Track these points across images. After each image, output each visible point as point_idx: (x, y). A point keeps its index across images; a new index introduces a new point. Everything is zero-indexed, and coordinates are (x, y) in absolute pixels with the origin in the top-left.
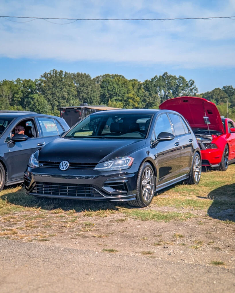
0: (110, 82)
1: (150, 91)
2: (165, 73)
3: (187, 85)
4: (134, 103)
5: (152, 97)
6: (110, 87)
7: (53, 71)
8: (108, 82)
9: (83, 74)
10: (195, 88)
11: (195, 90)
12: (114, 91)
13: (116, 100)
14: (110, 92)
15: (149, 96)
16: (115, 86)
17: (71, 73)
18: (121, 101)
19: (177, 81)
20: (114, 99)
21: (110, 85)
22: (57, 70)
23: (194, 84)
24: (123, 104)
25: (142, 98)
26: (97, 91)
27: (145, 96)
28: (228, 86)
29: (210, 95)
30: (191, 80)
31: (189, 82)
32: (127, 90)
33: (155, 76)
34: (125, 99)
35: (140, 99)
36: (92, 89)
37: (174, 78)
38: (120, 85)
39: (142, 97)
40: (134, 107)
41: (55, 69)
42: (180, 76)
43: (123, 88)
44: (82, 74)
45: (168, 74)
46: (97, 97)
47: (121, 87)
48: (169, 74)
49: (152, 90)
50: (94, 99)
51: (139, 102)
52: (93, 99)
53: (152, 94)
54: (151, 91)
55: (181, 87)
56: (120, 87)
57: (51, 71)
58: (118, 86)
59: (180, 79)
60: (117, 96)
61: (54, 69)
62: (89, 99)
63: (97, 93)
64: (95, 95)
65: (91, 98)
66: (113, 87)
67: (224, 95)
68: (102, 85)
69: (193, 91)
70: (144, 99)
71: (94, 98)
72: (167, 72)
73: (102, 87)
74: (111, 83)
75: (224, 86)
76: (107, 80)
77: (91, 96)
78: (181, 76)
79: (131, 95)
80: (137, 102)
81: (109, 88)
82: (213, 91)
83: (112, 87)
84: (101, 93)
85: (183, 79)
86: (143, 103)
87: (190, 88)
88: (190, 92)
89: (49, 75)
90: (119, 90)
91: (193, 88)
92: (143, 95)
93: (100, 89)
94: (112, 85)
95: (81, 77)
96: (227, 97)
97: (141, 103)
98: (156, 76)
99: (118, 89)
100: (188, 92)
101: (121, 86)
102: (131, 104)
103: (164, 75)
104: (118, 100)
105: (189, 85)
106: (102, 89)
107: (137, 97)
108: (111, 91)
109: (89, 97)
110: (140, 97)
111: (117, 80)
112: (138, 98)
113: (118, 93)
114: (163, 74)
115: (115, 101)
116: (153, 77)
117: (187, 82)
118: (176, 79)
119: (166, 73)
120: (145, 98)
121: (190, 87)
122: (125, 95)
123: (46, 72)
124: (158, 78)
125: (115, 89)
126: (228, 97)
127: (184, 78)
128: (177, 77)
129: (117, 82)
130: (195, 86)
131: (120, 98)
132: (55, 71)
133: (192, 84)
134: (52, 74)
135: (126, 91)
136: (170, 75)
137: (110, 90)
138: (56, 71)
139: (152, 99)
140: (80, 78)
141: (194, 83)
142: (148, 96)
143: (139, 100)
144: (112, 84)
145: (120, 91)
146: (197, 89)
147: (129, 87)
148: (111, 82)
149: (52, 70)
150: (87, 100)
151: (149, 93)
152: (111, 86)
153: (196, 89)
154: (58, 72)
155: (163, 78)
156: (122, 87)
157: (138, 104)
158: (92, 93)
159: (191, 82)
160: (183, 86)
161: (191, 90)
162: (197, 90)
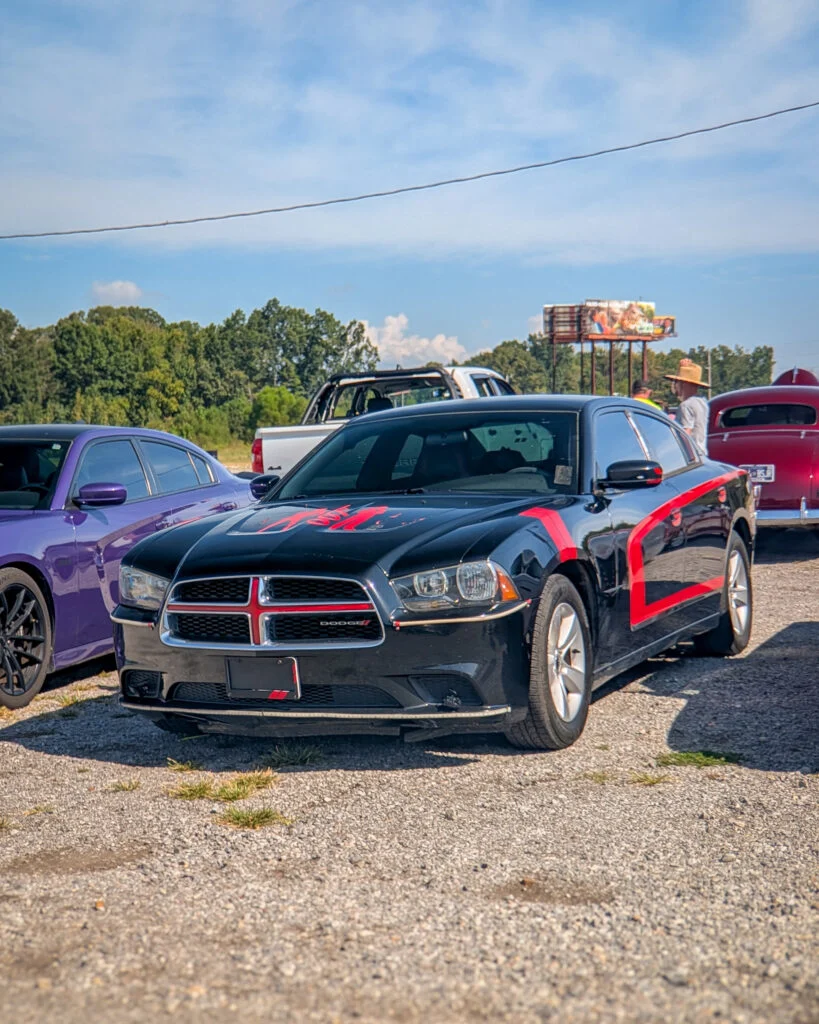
0: (83, 333)
1: (218, 361)
2: (270, 301)
3: (344, 337)
4: (166, 400)
5: (226, 380)
6: (83, 350)
8: (78, 335)
10: (370, 349)
11: (370, 354)
12: (95, 361)
13: (103, 390)
14: (83, 365)
15: (215, 376)
16: (100, 345)
18: (122, 392)
19: (312, 326)
20: (96, 387)
21: (83, 343)
23: (365, 335)
24: (131, 404)
25: (193, 384)
26: (36, 363)
27: (201, 376)
30: (353, 323)
31: (350, 327)
32: (145, 359)
33: (234, 313)
34: (137, 386)
35: (187, 385)
36: (19, 357)
37: (300, 315)
38: (118, 343)
39: (192, 379)
40: (166, 412)
42: (319, 310)
43: (127, 353)
45: (280, 305)
47: (122, 349)
48: (282, 305)
49: (225, 357)
50: (25, 391)
51: (182, 395)
52: (20, 389)
54: (222, 362)
55: (324, 345)
56: (117, 350)
58: (110, 347)
59: (321, 321)
60: (110, 377)
62: (8, 390)
63: (36, 370)
64: (28, 377)
65: (13, 388)
66: (94, 349)
67: (528, 364)
68: (59, 343)
69: (364, 356)
70: (199, 386)
71: (25, 386)
72: (278, 299)
73: (61, 351)
74: (86, 339)
76: (74, 330)
77: (13, 381)
78: (322, 310)
79: (156, 374)
80: (176, 396)
81: (79, 353)
83: (90, 349)
84: (52, 369)
85: (329, 319)
86: (195, 399)
87: (354, 347)
88: (353, 359)
90: (112, 359)
91: (365, 348)
92: (196, 375)
93: (54, 356)
94: (88, 343)
96: (539, 371)
97: (191, 400)
98: (239, 313)
99: (111, 354)
100: (348, 361)
102: (153, 402)
103: (268, 307)
104: (112, 390)
105: (350, 338)
106: (59, 358)
107: (173, 382)
108: (85, 363)
109: (9, 382)
110: (185, 381)
112: (179, 382)
113: (111, 368)
114: (265, 304)
115: (99, 393)
116: (230, 317)
117: (343, 328)
118: (306, 319)
119: (275, 302)
120: (201, 382)
121: (353, 344)
122: (137, 374)
124: (244, 319)
125: (98, 355)
126: (544, 369)
127: (332, 315)
128: (311, 313)
129: (108, 334)
130: (368, 341)
131: (118, 384)
133: (359, 335)
135: (141, 361)
136: (288, 307)
137: (83, 359)
139: (225, 387)
141: (363, 331)
142: (212, 377)
143: (182, 391)
144: (91, 340)
145: (117, 360)
146: (375, 349)
147: (152, 350)
148: (87, 332)
151: (215, 365)
152: (86, 348)
153: (375, 352)
155: (267, 317)
156: (126, 348)
157: (181, 402)
158: (17, 372)
159: (353, 328)
160: (330, 341)
161: (358, 354)
162: (376, 355)
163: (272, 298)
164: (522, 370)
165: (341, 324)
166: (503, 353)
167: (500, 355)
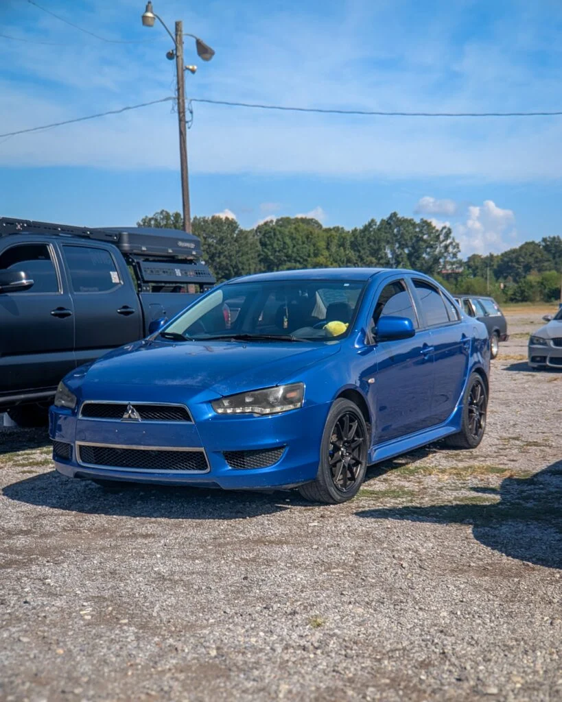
0: (278, 233)
1: (359, 251)
2: (392, 214)
3: (438, 237)
5: (364, 263)
6: (277, 244)
7: (162, 213)
8: (275, 234)
9: (224, 219)
10: (454, 244)
11: (454, 247)
12: (285, 251)
14: (277, 254)
15: (357, 260)
16: (288, 241)
17: (198, 217)
19: (417, 230)
20: (285, 267)
21: (278, 240)
22: (168, 211)
23: (452, 235)
26: (249, 252)
27: (349, 261)
28: (552, 236)
29: (514, 255)
30: (444, 228)
31: (442, 231)
32: (314, 250)
33: (370, 220)
36: (239, 248)
37: (410, 223)
38: (299, 239)
41: (165, 210)
42: (422, 219)
43: (305, 245)
44: (221, 219)
45: (398, 216)
46: (249, 265)
48: (400, 216)
49: (364, 249)
50: (243, 269)
53: (364, 256)
54: (362, 252)
55: (425, 241)
56: (298, 244)
57: (157, 213)
58: (294, 242)
59: (423, 227)
60: (293, 261)
61: (163, 211)
62: (233, 268)
63: (250, 256)
64: (245, 260)
65: (236, 266)
66: (284, 243)
67: (542, 256)
68: (263, 239)
69: (450, 249)
72: (397, 212)
73: (263, 244)
74: (279, 236)
75: (545, 237)
77: (236, 263)
78: (425, 219)
79: (321, 259)
81: (275, 245)
82: (521, 248)
83: (282, 243)
84: (259, 255)
85: (429, 225)
87: (444, 243)
88: (443, 251)
89: (153, 222)
90: (295, 249)
91: (451, 243)
92: (345, 260)
93: (260, 248)
94: (281, 240)
95: (217, 225)
96: (549, 261)
98: (373, 221)
99: (294, 246)
100: (440, 252)
101: (300, 242)
103: (391, 218)
105: (442, 237)
106: (262, 249)
108: (279, 251)
109: (234, 263)
111: (293, 231)
113: (294, 255)
114: (388, 215)
116: (367, 223)
117: (437, 231)
118: (414, 225)
119: (395, 214)
121: (443, 241)
122: (309, 259)
123: (146, 217)
124: (376, 225)
125: (287, 247)
126: (552, 259)
127: (431, 222)
128: (417, 221)
129: (292, 234)
130: (453, 239)
132: (164, 213)
133: (447, 235)
134: (159, 219)
135: (312, 251)
136: (403, 217)
137: (278, 249)
138: (167, 213)
140: (216, 227)
141: (450, 233)
142: (355, 261)
144: (283, 238)
145: (298, 250)
146: (458, 244)
147: (318, 244)
148: (280, 233)
149: (159, 211)
150: (230, 271)
151: (357, 254)
152: (279, 242)
153: (457, 246)
154: (171, 214)
155: (389, 224)
156: (303, 243)
158: (239, 257)
159: (444, 231)
160: (429, 239)
161: (446, 247)
162: (458, 248)
163: (393, 212)
164: (538, 260)
165: (437, 228)
166: (527, 249)
167: (524, 250)
